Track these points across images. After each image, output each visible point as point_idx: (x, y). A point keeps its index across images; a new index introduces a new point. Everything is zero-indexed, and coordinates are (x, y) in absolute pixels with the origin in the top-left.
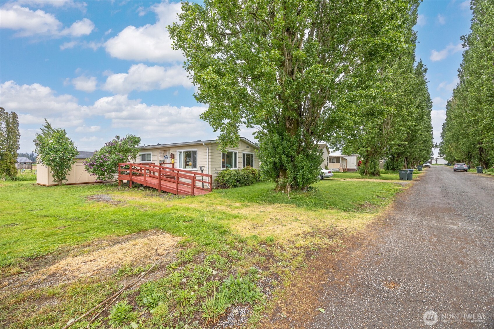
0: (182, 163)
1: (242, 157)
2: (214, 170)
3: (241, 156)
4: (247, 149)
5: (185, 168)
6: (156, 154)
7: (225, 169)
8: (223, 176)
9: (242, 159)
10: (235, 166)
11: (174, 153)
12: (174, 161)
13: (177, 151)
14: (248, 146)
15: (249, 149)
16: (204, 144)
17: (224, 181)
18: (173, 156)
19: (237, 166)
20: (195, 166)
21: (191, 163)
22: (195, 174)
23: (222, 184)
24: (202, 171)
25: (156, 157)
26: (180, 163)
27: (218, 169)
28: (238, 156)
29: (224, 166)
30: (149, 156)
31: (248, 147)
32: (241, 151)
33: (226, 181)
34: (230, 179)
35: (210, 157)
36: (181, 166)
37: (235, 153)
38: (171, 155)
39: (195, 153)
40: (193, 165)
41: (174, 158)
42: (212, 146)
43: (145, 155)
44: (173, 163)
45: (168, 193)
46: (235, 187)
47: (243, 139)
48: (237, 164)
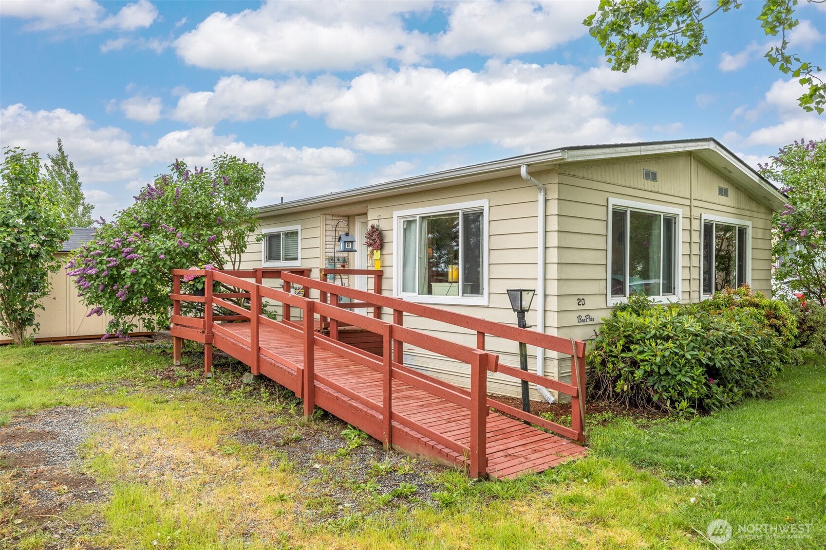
0: (417, 270)
1: (698, 238)
2: (572, 304)
3: (696, 237)
4: (723, 200)
5: (430, 292)
6: (317, 232)
7: (624, 300)
8: (630, 341)
9: (698, 250)
10: (669, 288)
11: (383, 225)
12: (382, 259)
13: (397, 213)
14: (724, 185)
15: (730, 200)
16: (523, 171)
17: (639, 374)
18: (377, 240)
19: (680, 285)
20: (473, 285)
21: (457, 271)
22: (483, 329)
23: (622, 386)
24: (521, 313)
25: (316, 242)
26: (409, 269)
27: (590, 303)
28: (681, 236)
29: (618, 288)
30: (291, 239)
31: (723, 192)
32: (696, 212)
33: (649, 374)
34: (676, 361)
35: (554, 240)
36: (409, 285)
37: (670, 222)
38: (370, 235)
39: (473, 219)
40: (466, 279)
41: (381, 247)
42: (566, 179)
43: (277, 236)
44: (377, 267)
45: (344, 424)
46: (702, 407)
47: (712, 146)
48: (680, 274)
